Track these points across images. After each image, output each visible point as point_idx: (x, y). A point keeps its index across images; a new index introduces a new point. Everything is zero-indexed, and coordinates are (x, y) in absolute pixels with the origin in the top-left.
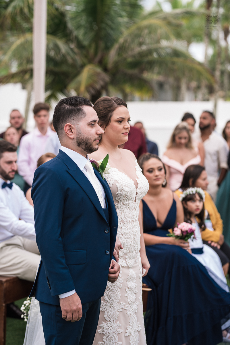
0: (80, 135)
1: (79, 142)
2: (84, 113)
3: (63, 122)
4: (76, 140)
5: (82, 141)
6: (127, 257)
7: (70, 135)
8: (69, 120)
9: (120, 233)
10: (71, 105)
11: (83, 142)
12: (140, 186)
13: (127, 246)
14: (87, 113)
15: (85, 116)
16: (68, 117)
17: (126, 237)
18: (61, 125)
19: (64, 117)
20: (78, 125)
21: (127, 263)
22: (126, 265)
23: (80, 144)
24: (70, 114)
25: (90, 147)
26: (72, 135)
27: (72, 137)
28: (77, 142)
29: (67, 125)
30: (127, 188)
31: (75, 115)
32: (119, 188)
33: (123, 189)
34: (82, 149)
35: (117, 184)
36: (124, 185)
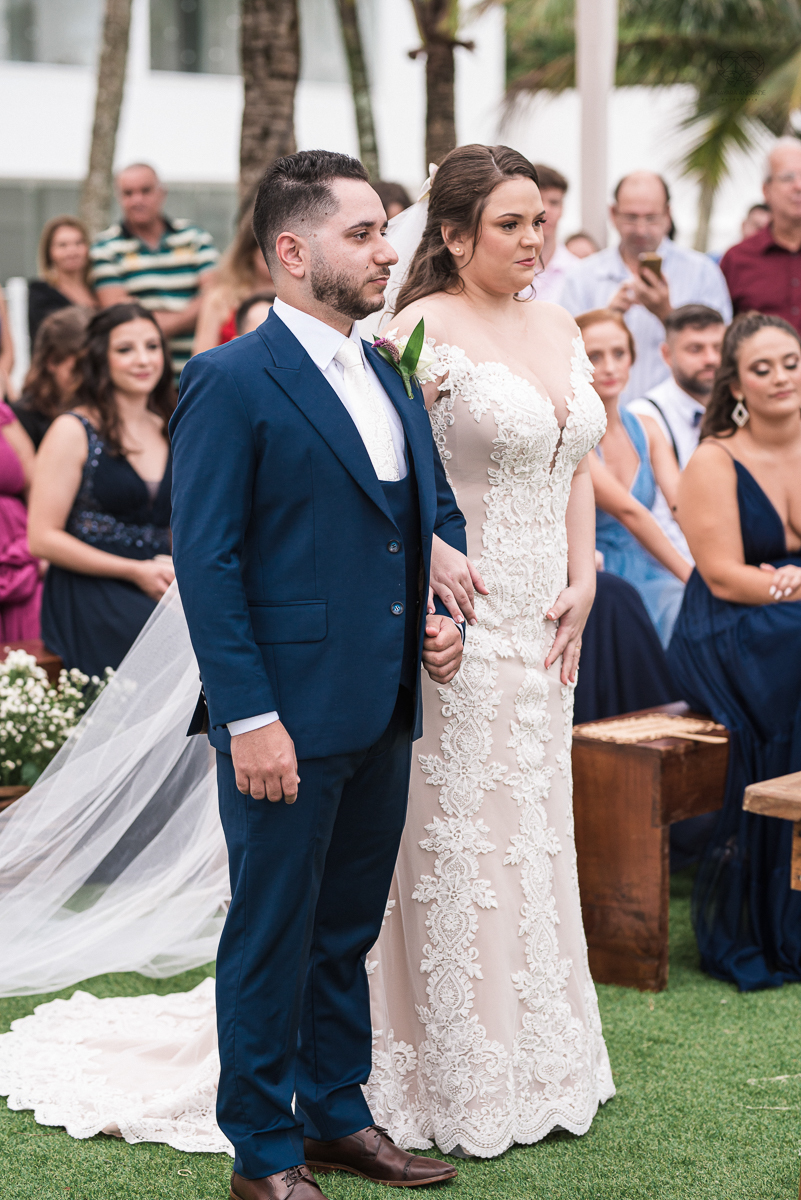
0: (320, 266)
1: (320, 288)
2: (333, 202)
3: (274, 228)
4: (310, 282)
5: (326, 284)
6: (514, 629)
7: (292, 267)
8: (290, 221)
9: (495, 558)
10: (299, 176)
11: (331, 288)
12: (573, 420)
13: (513, 596)
14: (341, 203)
15: (337, 209)
16: (289, 212)
17: (510, 569)
18: (269, 237)
19: (276, 214)
20: (315, 236)
21: (518, 648)
22: (512, 654)
23: (323, 293)
24: (293, 204)
25: (353, 300)
26: (297, 266)
27: (298, 272)
28: (314, 286)
29: (284, 238)
30: (526, 428)
31: (307, 207)
32: (501, 427)
33: (513, 429)
34: (331, 308)
35: (497, 414)
36: (518, 417)
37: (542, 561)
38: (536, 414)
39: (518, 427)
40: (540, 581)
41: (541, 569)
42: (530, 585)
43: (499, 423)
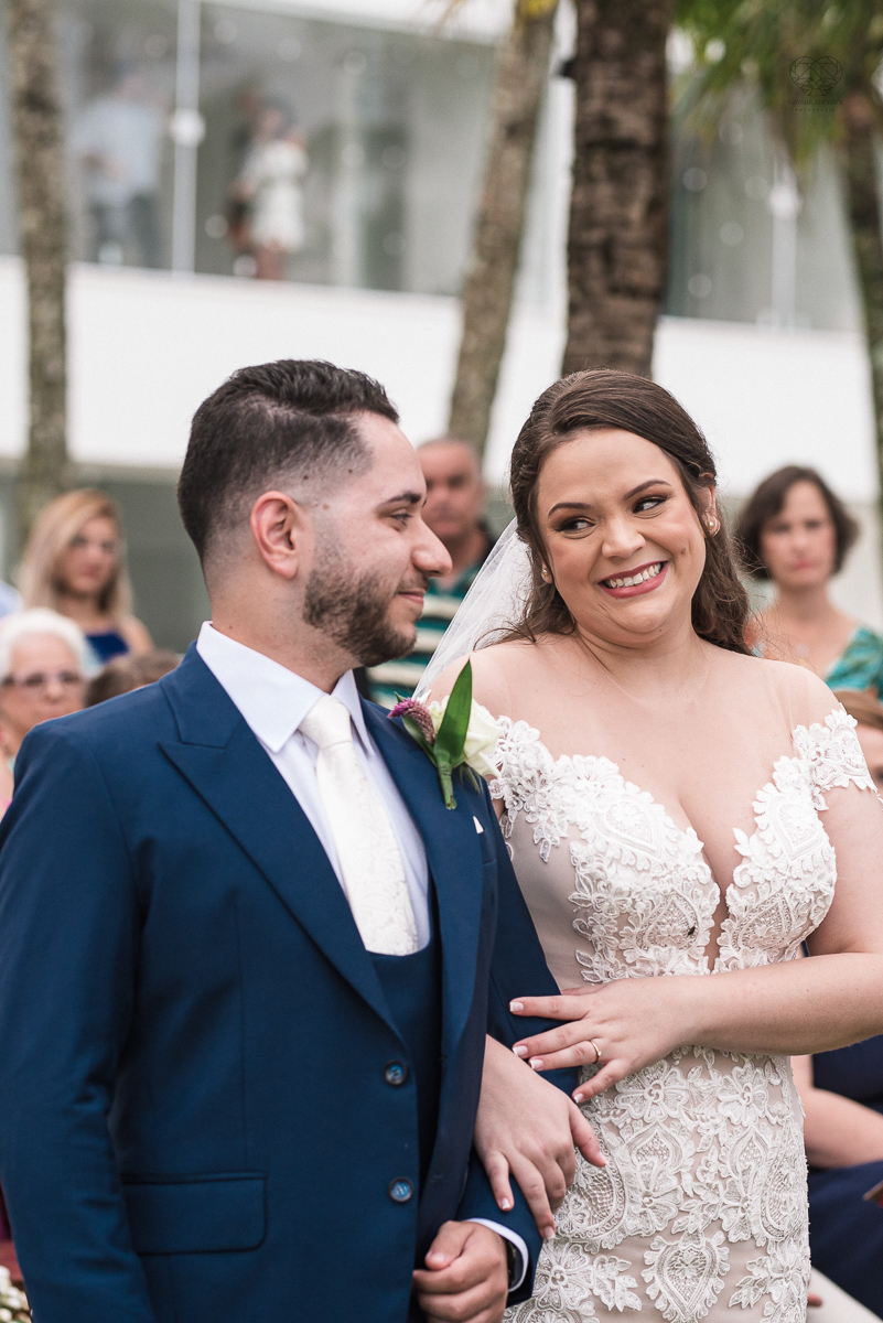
0: (332, 560)
1: (321, 601)
2: (361, 451)
3: (243, 487)
4: (303, 591)
5: (337, 593)
6: (649, 1257)
7: (276, 557)
8: (282, 476)
9: (606, 1120)
10: (297, 399)
11: (344, 601)
12: (751, 872)
13: (647, 1195)
14: (376, 454)
15: (369, 466)
16: (278, 463)
17: (642, 1143)
18: (229, 504)
19: (253, 462)
20: (326, 507)
22: (636, 1303)
23: (323, 611)
24: (290, 448)
25: (377, 627)
26: (287, 556)
27: (285, 566)
28: (309, 597)
29: (269, 501)
30: (629, 873)
31: (316, 456)
32: (582, 872)
33: (601, 874)
34: (330, 640)
35: (576, 847)
36: (610, 854)
37: (712, 1132)
38: (652, 852)
39: (610, 872)
40: (713, 1169)
41: (714, 1149)
42: (687, 1178)
43: (578, 864)
